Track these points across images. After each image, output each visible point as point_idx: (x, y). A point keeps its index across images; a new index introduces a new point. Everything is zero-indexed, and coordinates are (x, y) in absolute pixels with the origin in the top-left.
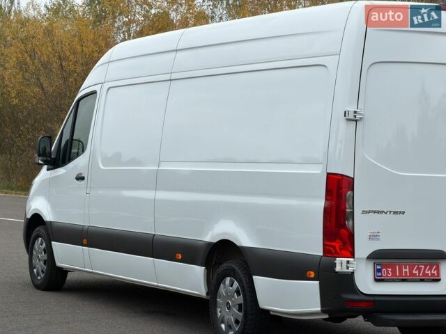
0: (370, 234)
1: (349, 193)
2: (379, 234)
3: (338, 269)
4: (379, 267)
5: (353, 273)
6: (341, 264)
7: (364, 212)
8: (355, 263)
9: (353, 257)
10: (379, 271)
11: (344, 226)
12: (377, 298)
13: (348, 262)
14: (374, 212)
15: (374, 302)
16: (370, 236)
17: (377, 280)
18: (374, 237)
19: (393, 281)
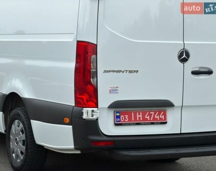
0: (110, 89)
1: (94, 56)
2: (118, 89)
3: (85, 116)
4: (118, 114)
5: (97, 119)
6: (87, 113)
7: (105, 71)
8: (98, 111)
9: (97, 107)
10: (118, 117)
11: (90, 83)
12: (116, 139)
13: (93, 111)
14: (114, 71)
15: (114, 141)
16: (110, 90)
17: (116, 125)
18: (114, 91)
19: (129, 124)
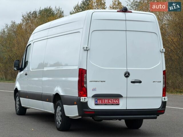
1: (85, 75)
2: (96, 89)
3: (81, 101)
5: (87, 102)
6: (82, 99)
7: (90, 81)
8: (87, 98)
10: (96, 101)
11: (84, 86)
14: (94, 81)
16: (93, 89)
17: (96, 104)
19: (102, 105)
